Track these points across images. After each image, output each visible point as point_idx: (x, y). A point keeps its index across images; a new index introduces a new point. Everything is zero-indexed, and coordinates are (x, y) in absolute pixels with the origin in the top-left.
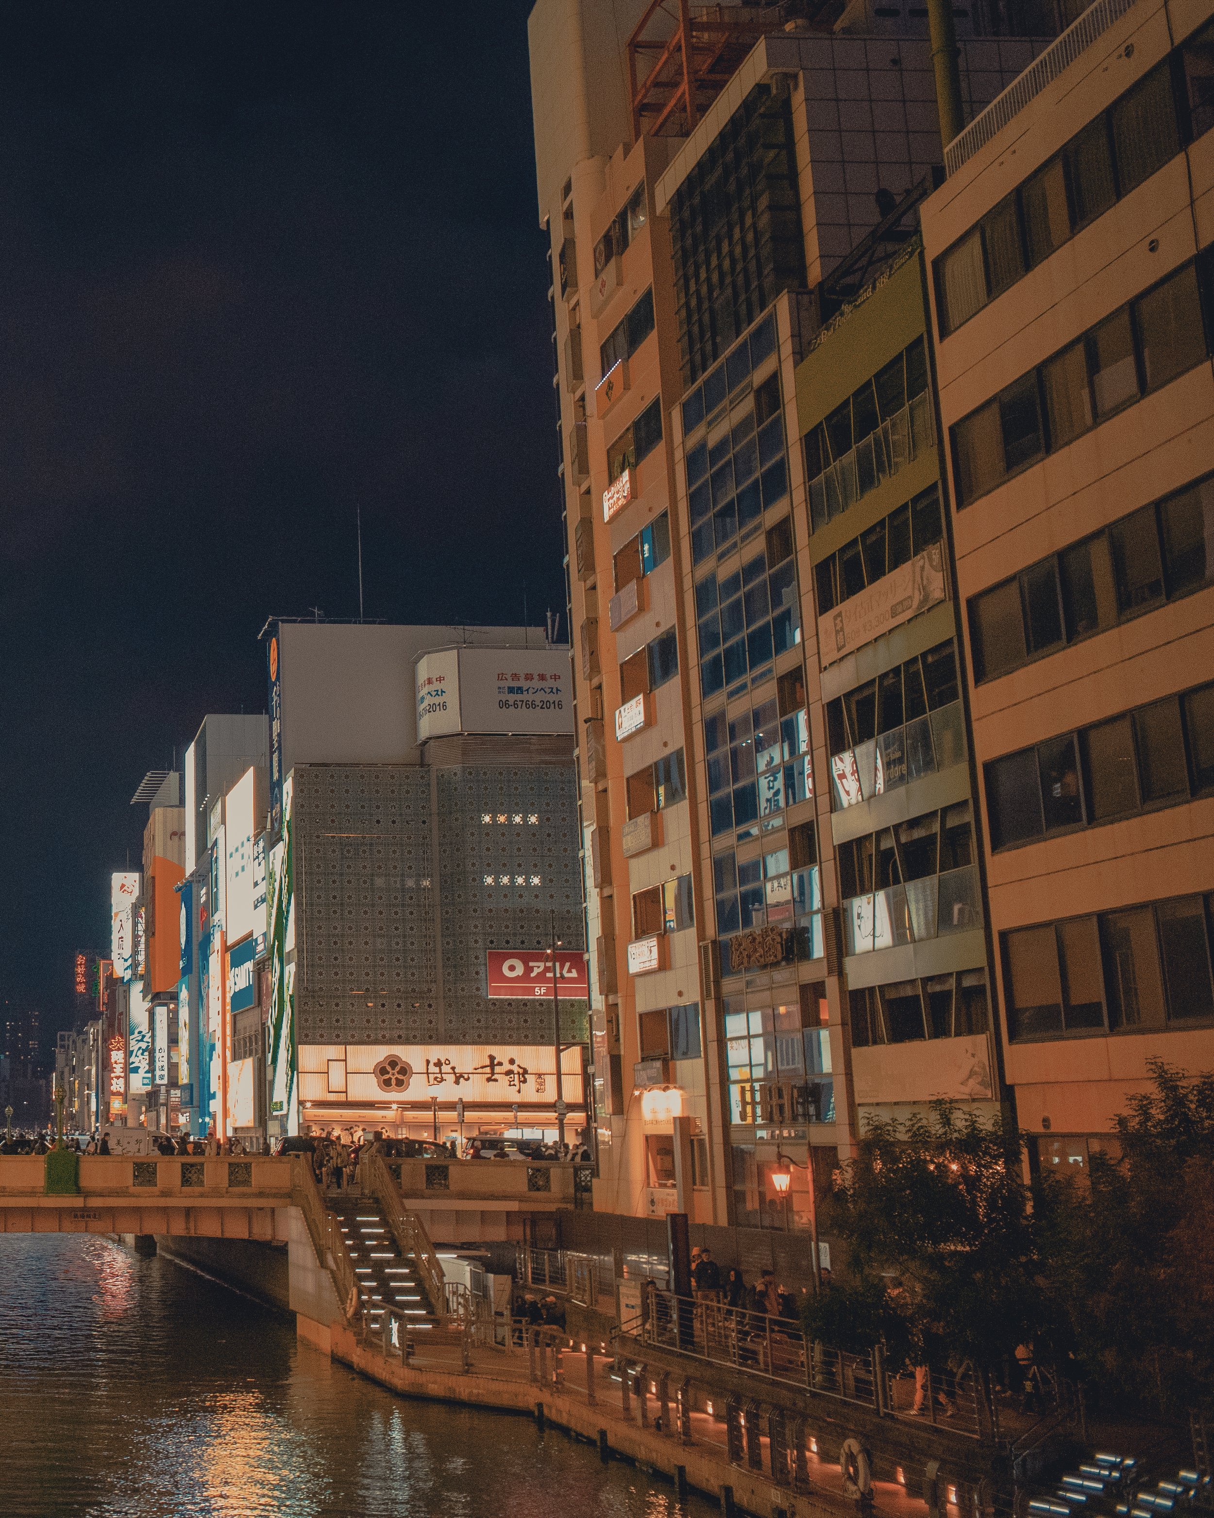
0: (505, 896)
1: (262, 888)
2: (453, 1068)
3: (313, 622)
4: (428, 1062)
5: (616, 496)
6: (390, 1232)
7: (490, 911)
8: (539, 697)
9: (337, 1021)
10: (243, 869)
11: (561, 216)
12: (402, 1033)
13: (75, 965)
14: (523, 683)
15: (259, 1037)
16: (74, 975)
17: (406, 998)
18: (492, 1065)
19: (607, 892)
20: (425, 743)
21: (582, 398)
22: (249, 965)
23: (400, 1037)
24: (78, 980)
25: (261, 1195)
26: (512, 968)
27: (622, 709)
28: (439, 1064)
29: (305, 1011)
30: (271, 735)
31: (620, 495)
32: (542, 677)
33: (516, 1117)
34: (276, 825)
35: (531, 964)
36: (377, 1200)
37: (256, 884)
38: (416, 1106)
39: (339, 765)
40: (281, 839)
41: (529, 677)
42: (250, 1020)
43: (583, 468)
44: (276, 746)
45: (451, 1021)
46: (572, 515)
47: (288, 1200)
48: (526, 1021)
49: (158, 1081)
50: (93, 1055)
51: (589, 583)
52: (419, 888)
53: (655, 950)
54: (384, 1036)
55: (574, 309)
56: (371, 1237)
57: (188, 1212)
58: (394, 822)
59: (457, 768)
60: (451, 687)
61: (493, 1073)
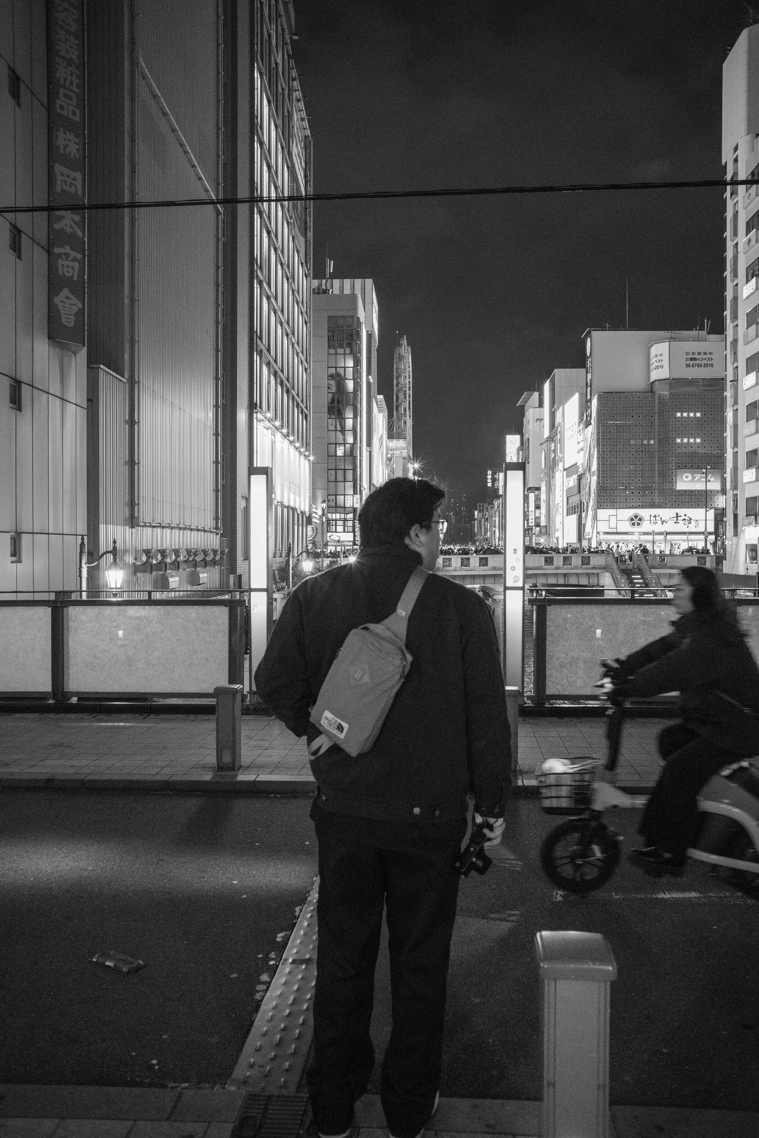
0: (685, 447)
1: (582, 445)
2: (661, 518)
3: (606, 330)
4: (651, 516)
5: (749, 288)
6: (645, 581)
7: (679, 453)
8: (703, 362)
9: (613, 499)
10: (572, 436)
11: (732, 161)
12: (641, 504)
13: (487, 475)
14: (697, 356)
15: (579, 506)
16: (487, 479)
17: (642, 490)
18: (677, 517)
19: (735, 450)
20: (653, 382)
21: (737, 244)
22: (575, 477)
23: (639, 506)
24: (488, 481)
25: (594, 568)
26: (687, 477)
27: (746, 377)
28: (655, 516)
29: (600, 496)
30: (587, 379)
31: (751, 288)
32: (705, 353)
33: (688, 538)
34: (589, 418)
35: (695, 475)
36: (640, 570)
37: (579, 443)
38: (645, 534)
39: (616, 393)
40: (590, 424)
41: (699, 354)
42: (575, 500)
43: (735, 275)
44: (589, 384)
45: (660, 499)
46: (729, 295)
47: (605, 570)
48: (692, 499)
49: (530, 524)
50: (497, 513)
51: (735, 324)
52: (649, 445)
53: (754, 474)
54: (632, 505)
55: (735, 204)
56: (638, 583)
57: (565, 575)
58: (639, 416)
59: (667, 393)
60: (666, 358)
61: (677, 520)
